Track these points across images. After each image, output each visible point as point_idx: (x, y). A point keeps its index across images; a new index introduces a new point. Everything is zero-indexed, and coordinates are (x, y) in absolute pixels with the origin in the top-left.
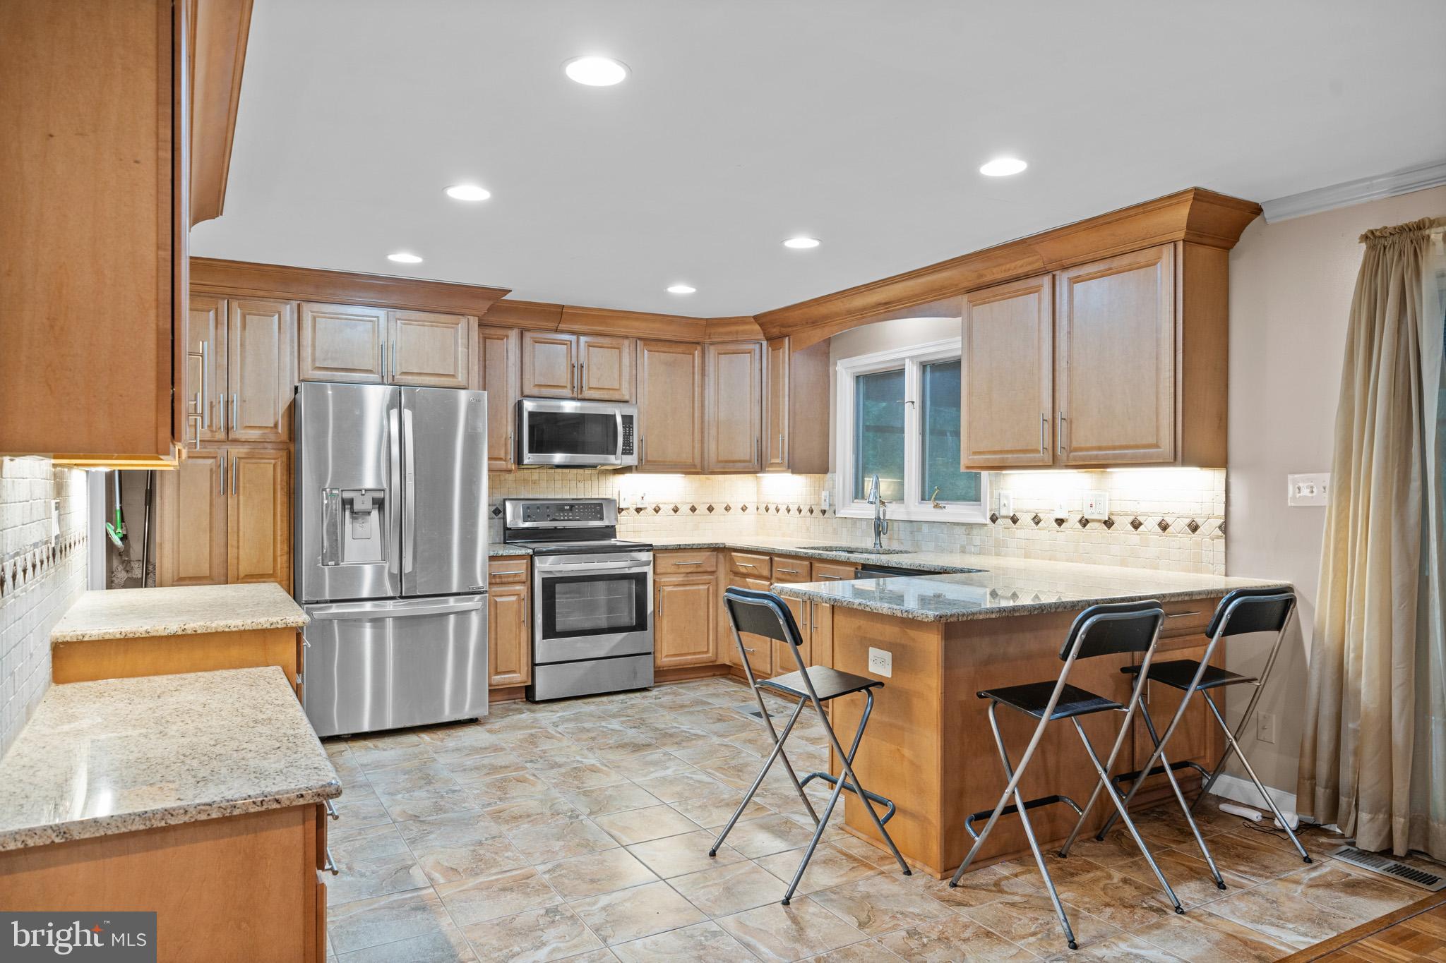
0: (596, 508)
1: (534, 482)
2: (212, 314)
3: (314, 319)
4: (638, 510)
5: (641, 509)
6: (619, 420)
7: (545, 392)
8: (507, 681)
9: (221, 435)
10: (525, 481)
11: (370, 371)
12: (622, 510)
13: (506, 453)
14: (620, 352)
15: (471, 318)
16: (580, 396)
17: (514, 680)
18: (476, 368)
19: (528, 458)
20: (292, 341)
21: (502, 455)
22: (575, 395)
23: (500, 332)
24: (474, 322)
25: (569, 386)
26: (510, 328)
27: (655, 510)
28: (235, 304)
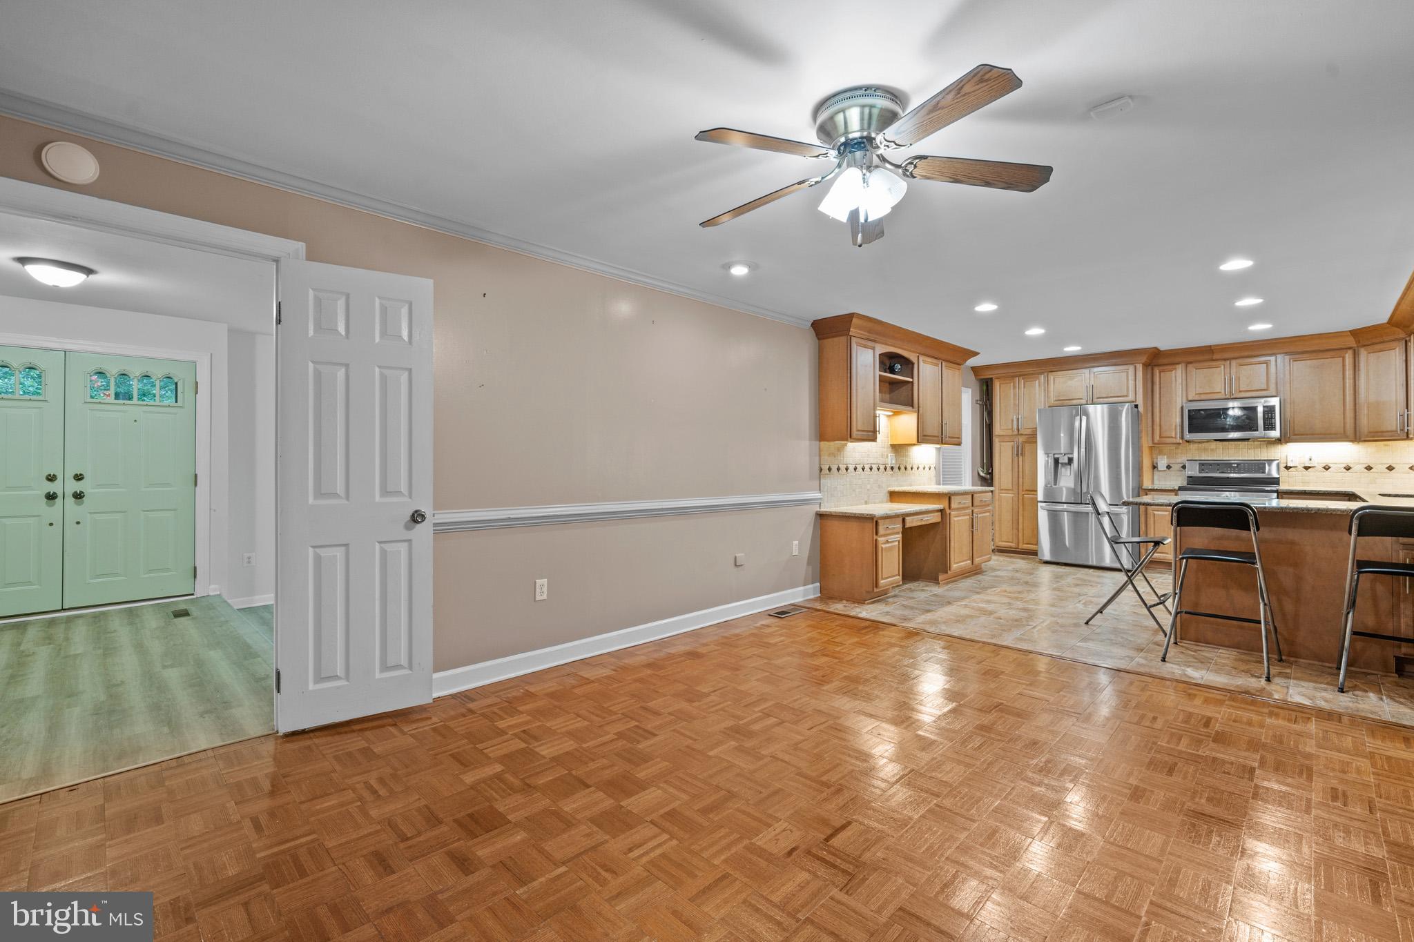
0: (1260, 465)
1: (1212, 450)
2: (1012, 384)
3: (1054, 379)
4: (1307, 468)
5: (1310, 467)
6: (1260, 410)
7: (1203, 397)
8: (1161, 558)
9: (1016, 433)
10: (1205, 450)
11: (1081, 399)
12: (1290, 467)
13: (1176, 434)
14: (1267, 366)
15: (1138, 365)
16: (1232, 397)
17: (1167, 558)
18: (1141, 390)
19: (1188, 436)
20: (1045, 390)
21: (1174, 436)
22: (1228, 396)
23: (1170, 367)
24: (1140, 367)
25: (1223, 391)
26: (1178, 364)
27: (1324, 468)
28: (1021, 378)
